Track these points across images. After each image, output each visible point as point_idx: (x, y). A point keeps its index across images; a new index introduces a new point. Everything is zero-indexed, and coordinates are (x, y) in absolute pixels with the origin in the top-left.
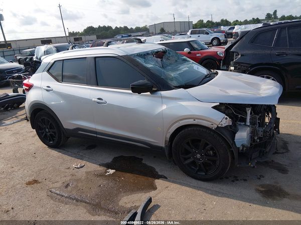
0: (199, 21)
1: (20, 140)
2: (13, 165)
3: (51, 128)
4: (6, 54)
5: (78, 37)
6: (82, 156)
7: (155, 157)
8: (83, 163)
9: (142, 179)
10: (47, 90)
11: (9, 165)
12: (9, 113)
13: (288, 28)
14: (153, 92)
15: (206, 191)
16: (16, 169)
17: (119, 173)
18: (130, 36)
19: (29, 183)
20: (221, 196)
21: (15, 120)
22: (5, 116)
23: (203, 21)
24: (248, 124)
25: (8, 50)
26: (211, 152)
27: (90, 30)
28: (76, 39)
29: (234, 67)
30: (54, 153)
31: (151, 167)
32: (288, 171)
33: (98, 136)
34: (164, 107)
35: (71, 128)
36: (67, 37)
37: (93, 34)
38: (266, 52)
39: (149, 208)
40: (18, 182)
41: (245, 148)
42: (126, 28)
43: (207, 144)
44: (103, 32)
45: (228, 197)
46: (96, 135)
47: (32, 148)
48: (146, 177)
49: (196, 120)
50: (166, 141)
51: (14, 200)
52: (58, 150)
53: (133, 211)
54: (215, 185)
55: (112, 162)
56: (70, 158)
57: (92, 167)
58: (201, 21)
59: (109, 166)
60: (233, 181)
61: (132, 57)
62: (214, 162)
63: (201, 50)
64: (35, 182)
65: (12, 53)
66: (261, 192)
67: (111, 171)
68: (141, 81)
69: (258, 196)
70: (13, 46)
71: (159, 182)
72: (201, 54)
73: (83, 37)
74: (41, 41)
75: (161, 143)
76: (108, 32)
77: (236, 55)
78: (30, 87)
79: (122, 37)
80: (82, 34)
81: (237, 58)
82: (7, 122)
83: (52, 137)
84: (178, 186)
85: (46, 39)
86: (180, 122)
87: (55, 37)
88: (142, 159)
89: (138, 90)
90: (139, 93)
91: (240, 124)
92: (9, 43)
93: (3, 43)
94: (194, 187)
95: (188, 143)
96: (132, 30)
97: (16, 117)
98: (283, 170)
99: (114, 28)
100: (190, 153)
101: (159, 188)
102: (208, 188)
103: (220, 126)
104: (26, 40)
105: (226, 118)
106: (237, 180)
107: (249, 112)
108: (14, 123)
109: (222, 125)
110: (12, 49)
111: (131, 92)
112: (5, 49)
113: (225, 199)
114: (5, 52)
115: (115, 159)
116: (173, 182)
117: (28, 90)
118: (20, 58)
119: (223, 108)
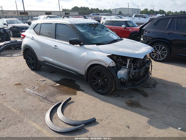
0: (145, 9)
1: (18, 65)
2: (11, 76)
3: (33, 59)
4: (24, 18)
5: (67, 12)
6: (46, 76)
7: (82, 81)
8: (45, 79)
9: (71, 90)
10: (32, 39)
11: (9, 76)
12: (16, 51)
13: (177, 18)
14: (81, 45)
15: (100, 99)
16: (12, 77)
17: (61, 86)
18: (98, 15)
19: (16, 85)
20: (106, 102)
21: (19, 55)
22: (14, 52)
23: (147, 9)
24: (127, 67)
25: (25, 16)
26: (106, 80)
27: (75, 9)
28: (66, 14)
29: (143, 38)
30: (33, 73)
31: (78, 85)
32: (148, 96)
33: (54, 66)
34: (85, 53)
35: (42, 60)
36: (60, 12)
37: (77, 11)
38: (162, 31)
39: (69, 102)
40: (11, 83)
41: (124, 80)
42: (97, 9)
43: (104, 75)
44: (84, 10)
45: (110, 103)
46: (53, 65)
47: (23, 69)
48: (73, 89)
49: (99, 62)
50: (85, 72)
51: (7, 90)
52: (36, 72)
53: (60, 102)
54: (106, 97)
55: (60, 80)
56: (40, 76)
57: (49, 81)
58: (146, 10)
59: (57, 82)
60: (116, 97)
61: (74, 25)
62: (107, 85)
63: (133, 27)
64: (20, 84)
65: (27, 18)
66: (128, 103)
67: (58, 85)
68: (75, 39)
69: (125, 105)
70: (29, 14)
71: (79, 92)
72: (132, 30)
73: (70, 13)
74: (46, 13)
75: (83, 73)
76: (86, 11)
77: (145, 32)
78: (24, 36)
79: (93, 15)
80: (70, 11)
81: (145, 34)
82: (14, 55)
83: (33, 65)
84: (88, 95)
85: (48, 12)
86: (92, 62)
87: (54, 11)
88: (76, 81)
89: (72, 43)
90: (73, 45)
91: (123, 67)
92: (27, 12)
93: (23, 12)
94: (95, 97)
95: (95, 74)
96: (101, 11)
97: (20, 53)
98: (146, 95)
99: (90, 9)
100: (96, 79)
101: (78, 94)
102: (102, 98)
103: (109, 66)
104: (37, 11)
105: (113, 62)
106: (119, 96)
107: (128, 61)
108: (18, 56)
109: (110, 65)
110: (28, 16)
111: (69, 43)
112: (24, 15)
113: (108, 103)
114: (23, 17)
115: (62, 80)
116: (86, 93)
117: (23, 38)
118: (29, 22)
119: (115, 57)
